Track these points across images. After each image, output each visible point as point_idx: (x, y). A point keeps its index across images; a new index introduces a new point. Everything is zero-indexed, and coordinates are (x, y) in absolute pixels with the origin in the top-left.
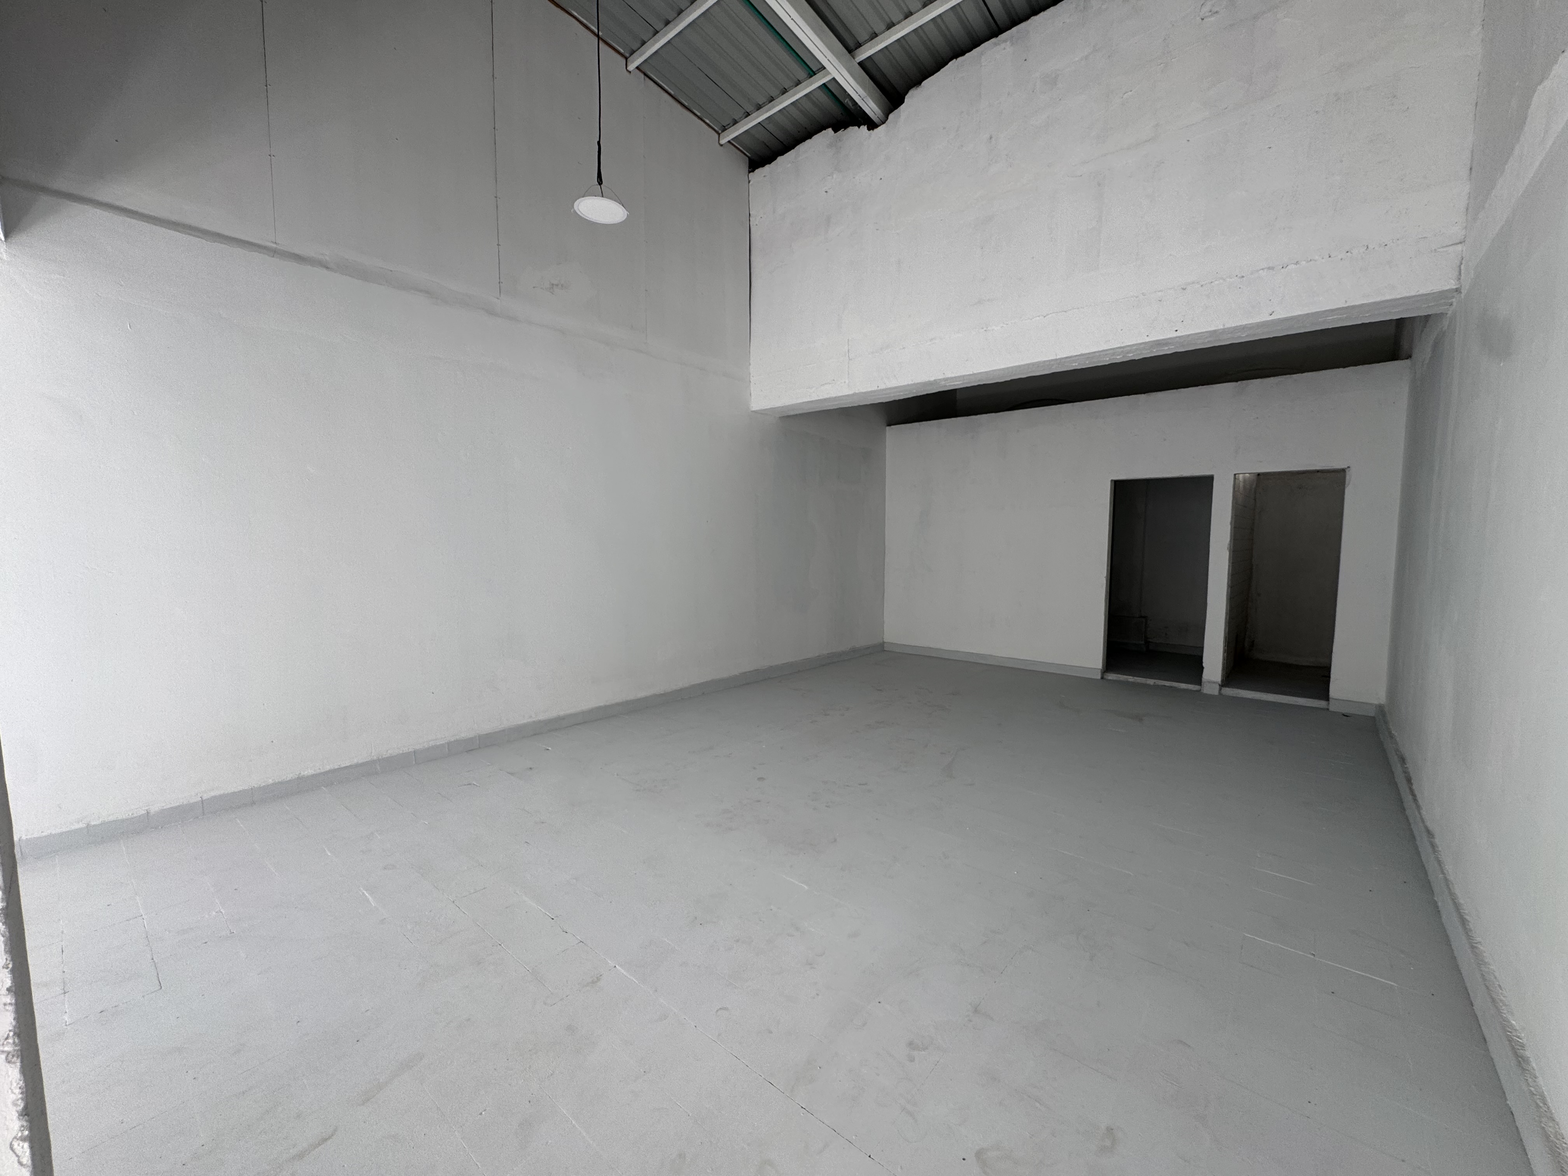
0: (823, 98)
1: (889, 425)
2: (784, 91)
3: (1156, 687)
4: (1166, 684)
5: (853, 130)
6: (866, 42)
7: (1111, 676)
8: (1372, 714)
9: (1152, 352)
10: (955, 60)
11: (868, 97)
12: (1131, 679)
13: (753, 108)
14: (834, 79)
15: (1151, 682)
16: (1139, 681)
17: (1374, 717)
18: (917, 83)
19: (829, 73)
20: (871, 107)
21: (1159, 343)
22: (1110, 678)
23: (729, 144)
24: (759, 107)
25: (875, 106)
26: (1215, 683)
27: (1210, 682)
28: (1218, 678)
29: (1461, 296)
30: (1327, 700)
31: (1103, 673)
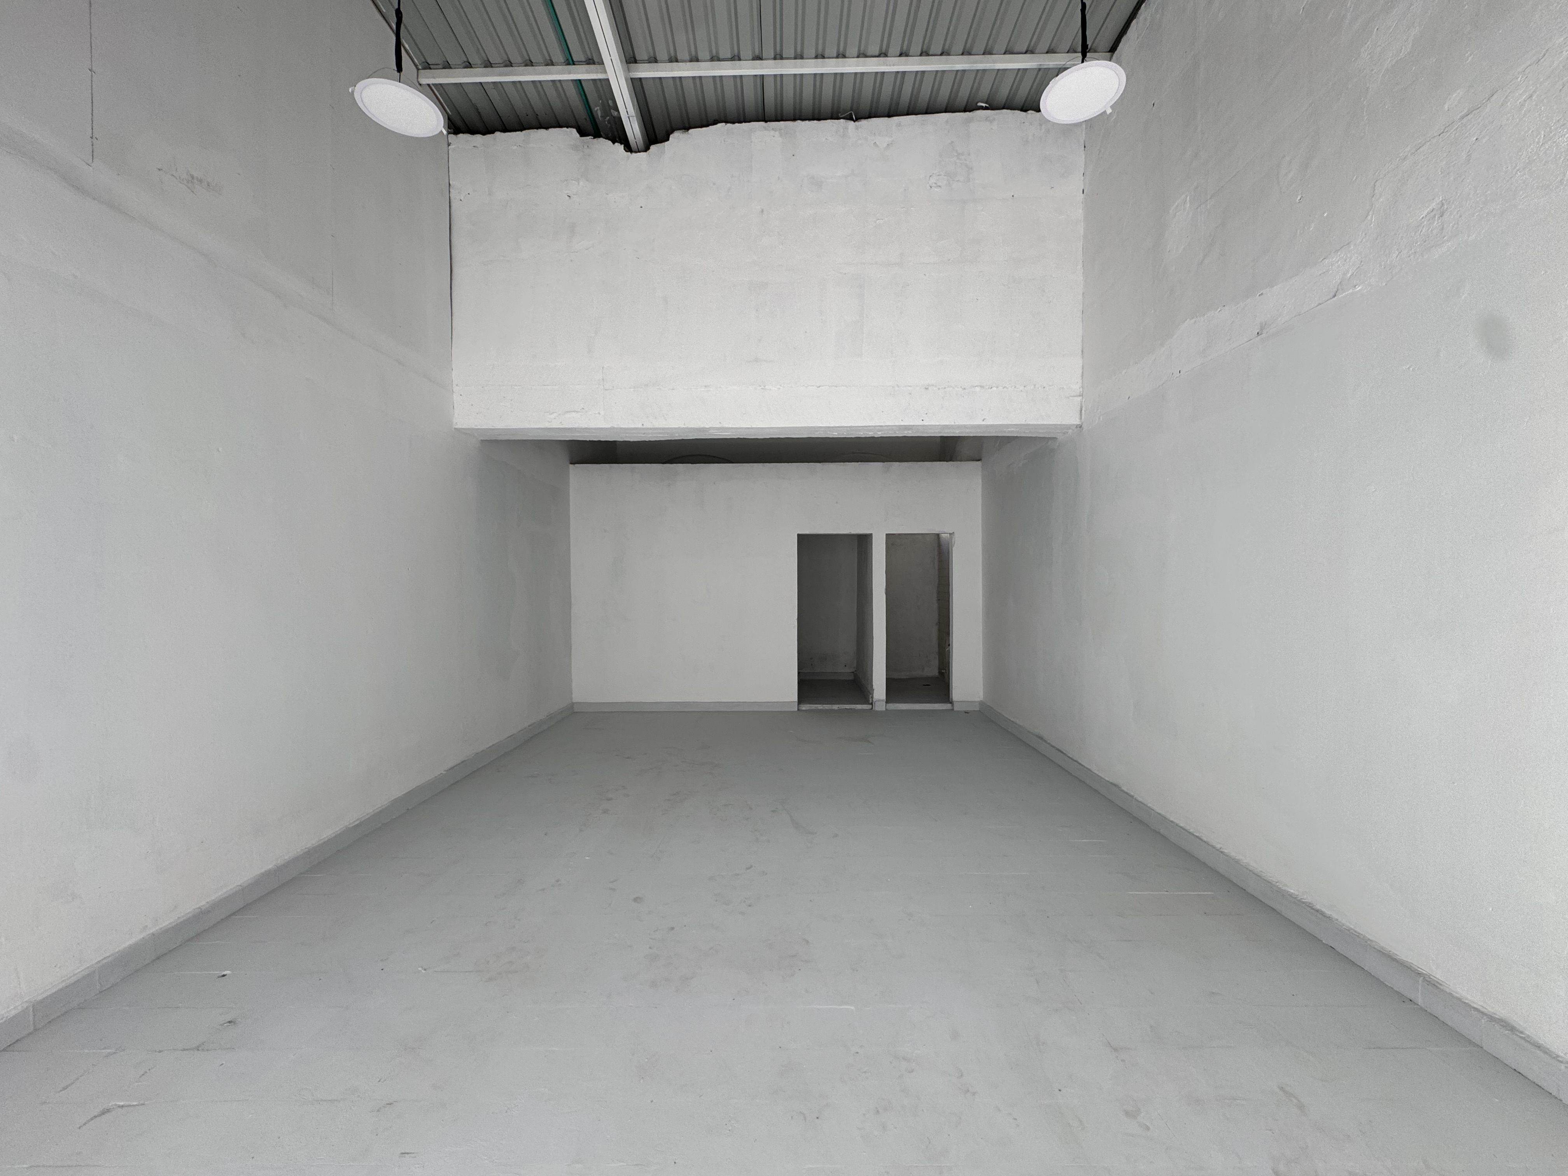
0: (572, 93)
1: (571, 464)
2: (529, 63)
3: (840, 710)
4: (847, 708)
5: (604, 144)
6: (643, 62)
7: (805, 707)
8: (978, 709)
9: (895, 433)
10: (724, 124)
11: (635, 118)
12: (820, 707)
13: (479, 62)
14: (608, 80)
15: (835, 707)
16: (827, 708)
17: (980, 711)
18: (686, 128)
19: (605, 72)
20: (633, 129)
21: (906, 428)
22: (804, 709)
23: (427, 87)
24: (488, 64)
25: (638, 130)
26: (883, 701)
27: (879, 701)
28: (883, 697)
29: (1082, 430)
30: (951, 703)
31: (798, 705)
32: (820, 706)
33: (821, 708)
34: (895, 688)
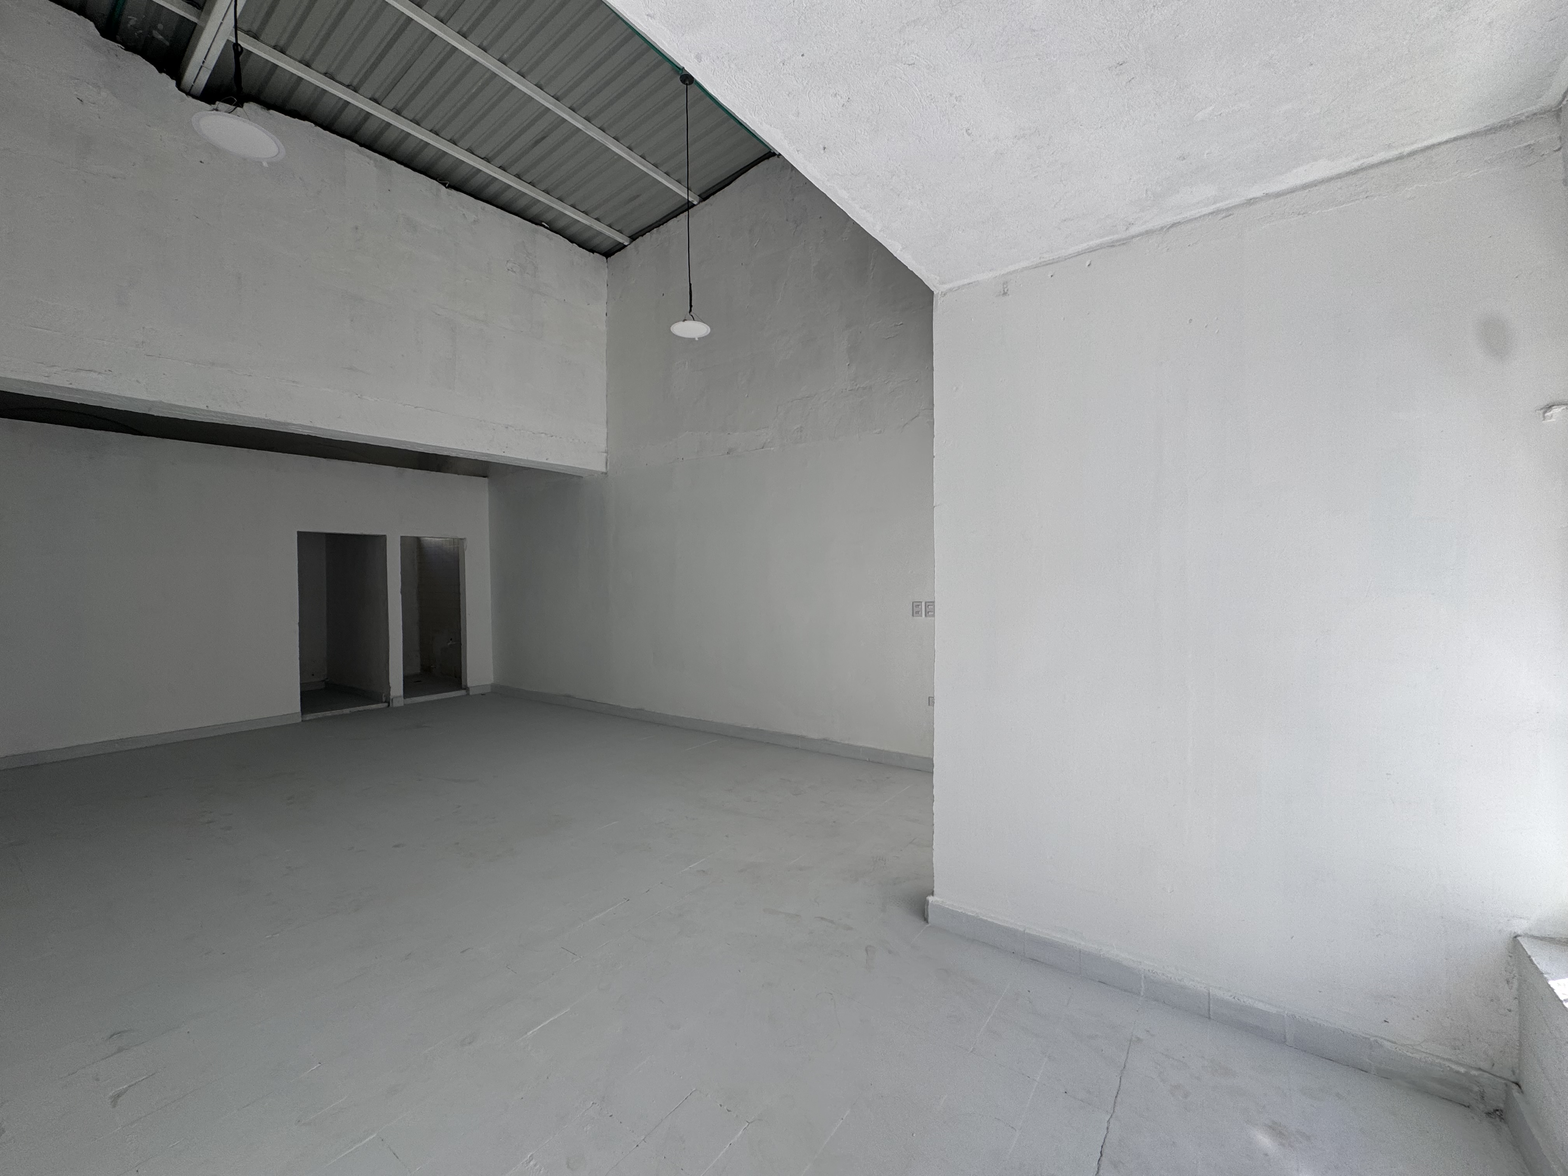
8: (491, 691)
11: (209, 70)
15: (346, 711)
16: (336, 713)
17: (493, 692)
20: (199, 77)
22: (308, 718)
26: (400, 697)
27: (397, 697)
28: (401, 692)
29: (608, 476)
30: (466, 688)
31: (302, 715)
32: (328, 713)
33: (330, 714)
34: (411, 685)
